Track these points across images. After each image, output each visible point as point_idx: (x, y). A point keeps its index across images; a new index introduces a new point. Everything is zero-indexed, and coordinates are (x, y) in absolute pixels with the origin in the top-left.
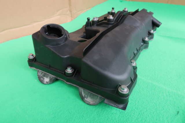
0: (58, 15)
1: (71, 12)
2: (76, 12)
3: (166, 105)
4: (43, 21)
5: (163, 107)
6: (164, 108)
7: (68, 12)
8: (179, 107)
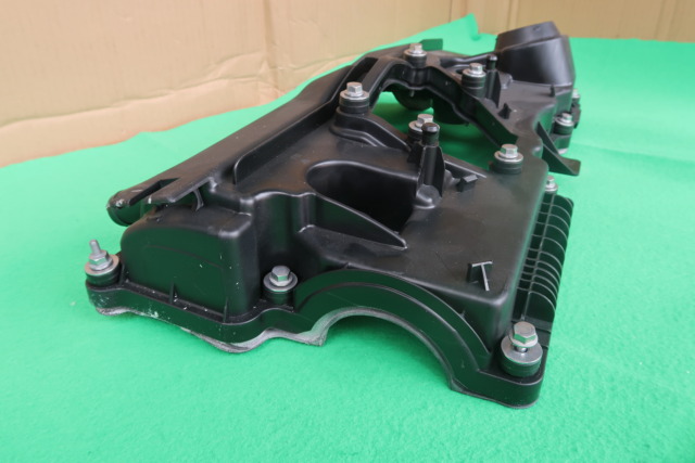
0: (220, 78)
1: (273, 66)
2: (295, 69)
3: (588, 432)
4: (161, 95)
5: (573, 443)
6: (578, 445)
7: (264, 69)
8: (648, 446)
